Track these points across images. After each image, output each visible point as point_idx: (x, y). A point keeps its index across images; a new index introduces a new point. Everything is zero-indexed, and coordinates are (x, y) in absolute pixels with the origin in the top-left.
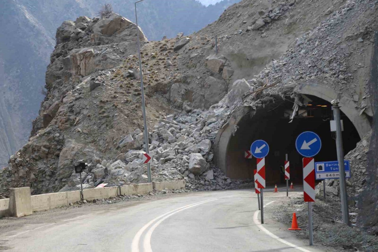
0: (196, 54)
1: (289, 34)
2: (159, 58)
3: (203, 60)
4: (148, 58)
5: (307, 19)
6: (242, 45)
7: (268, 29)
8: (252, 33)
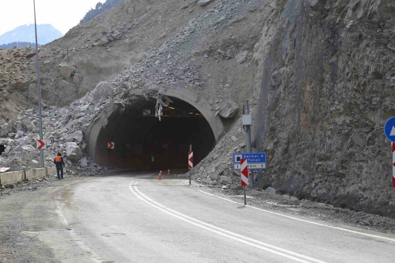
0: (49, 61)
1: (131, 51)
2: (14, 62)
3: (55, 67)
4: (3, 62)
5: (144, 41)
6: (90, 56)
7: (111, 46)
8: (98, 48)
